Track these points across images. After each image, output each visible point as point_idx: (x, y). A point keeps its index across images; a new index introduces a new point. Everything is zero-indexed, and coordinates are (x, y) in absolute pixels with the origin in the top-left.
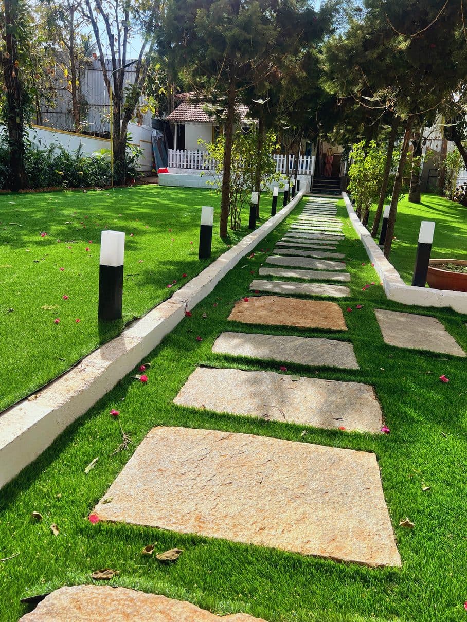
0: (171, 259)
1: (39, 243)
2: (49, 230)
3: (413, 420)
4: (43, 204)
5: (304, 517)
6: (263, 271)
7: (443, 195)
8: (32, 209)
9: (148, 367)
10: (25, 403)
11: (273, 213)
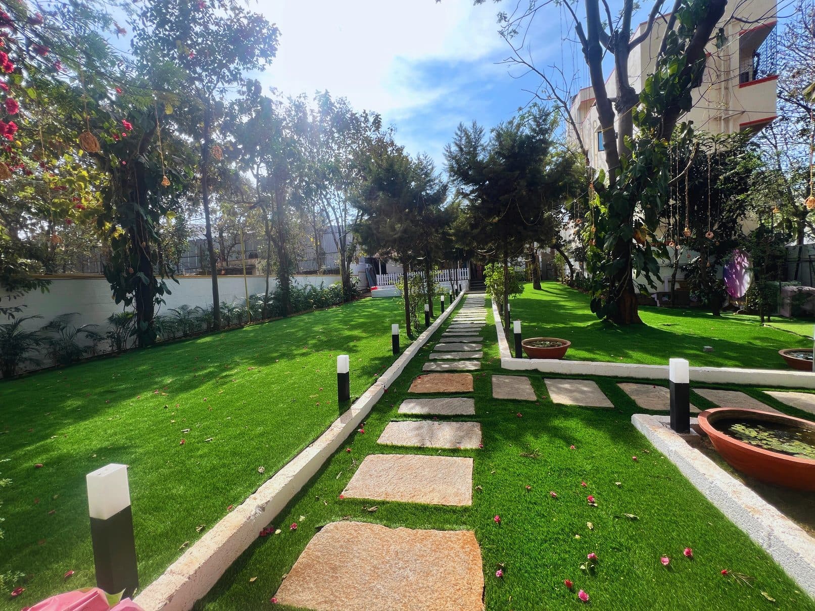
0: (377, 356)
1: (303, 355)
2: (308, 344)
3: (497, 439)
4: (302, 324)
5: (434, 489)
6: (432, 356)
7: (558, 281)
8: (296, 329)
9: (364, 424)
10: (308, 448)
11: (443, 311)
